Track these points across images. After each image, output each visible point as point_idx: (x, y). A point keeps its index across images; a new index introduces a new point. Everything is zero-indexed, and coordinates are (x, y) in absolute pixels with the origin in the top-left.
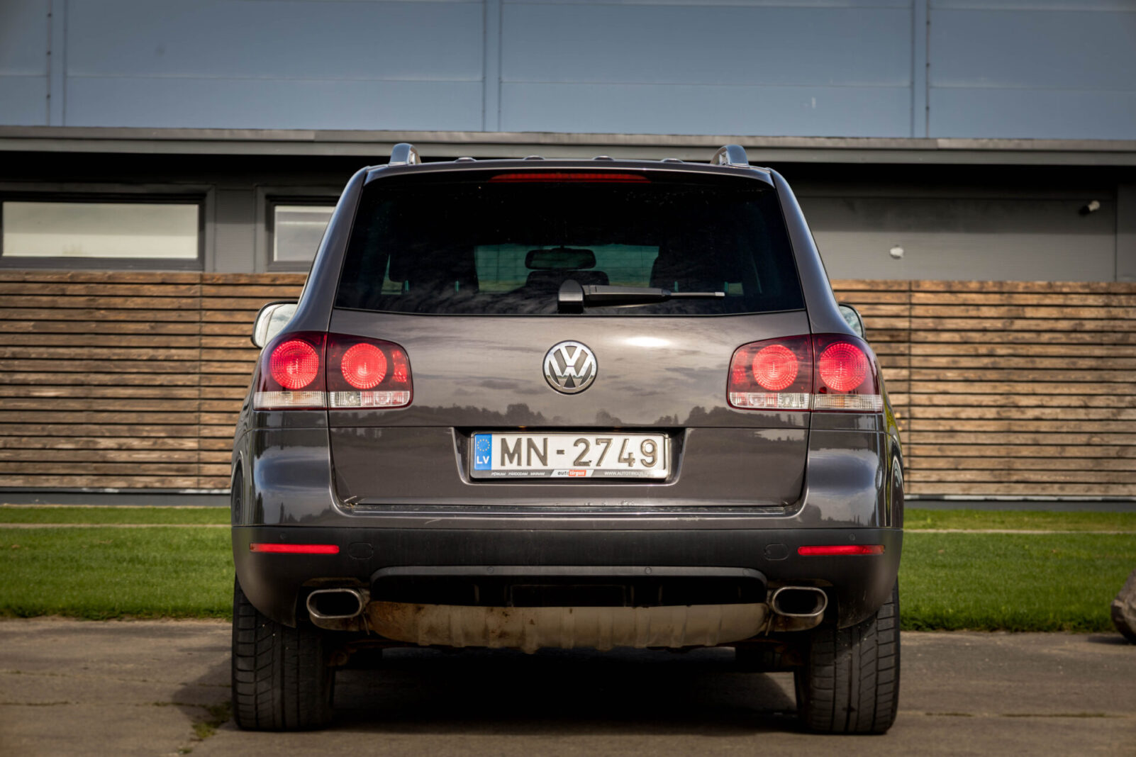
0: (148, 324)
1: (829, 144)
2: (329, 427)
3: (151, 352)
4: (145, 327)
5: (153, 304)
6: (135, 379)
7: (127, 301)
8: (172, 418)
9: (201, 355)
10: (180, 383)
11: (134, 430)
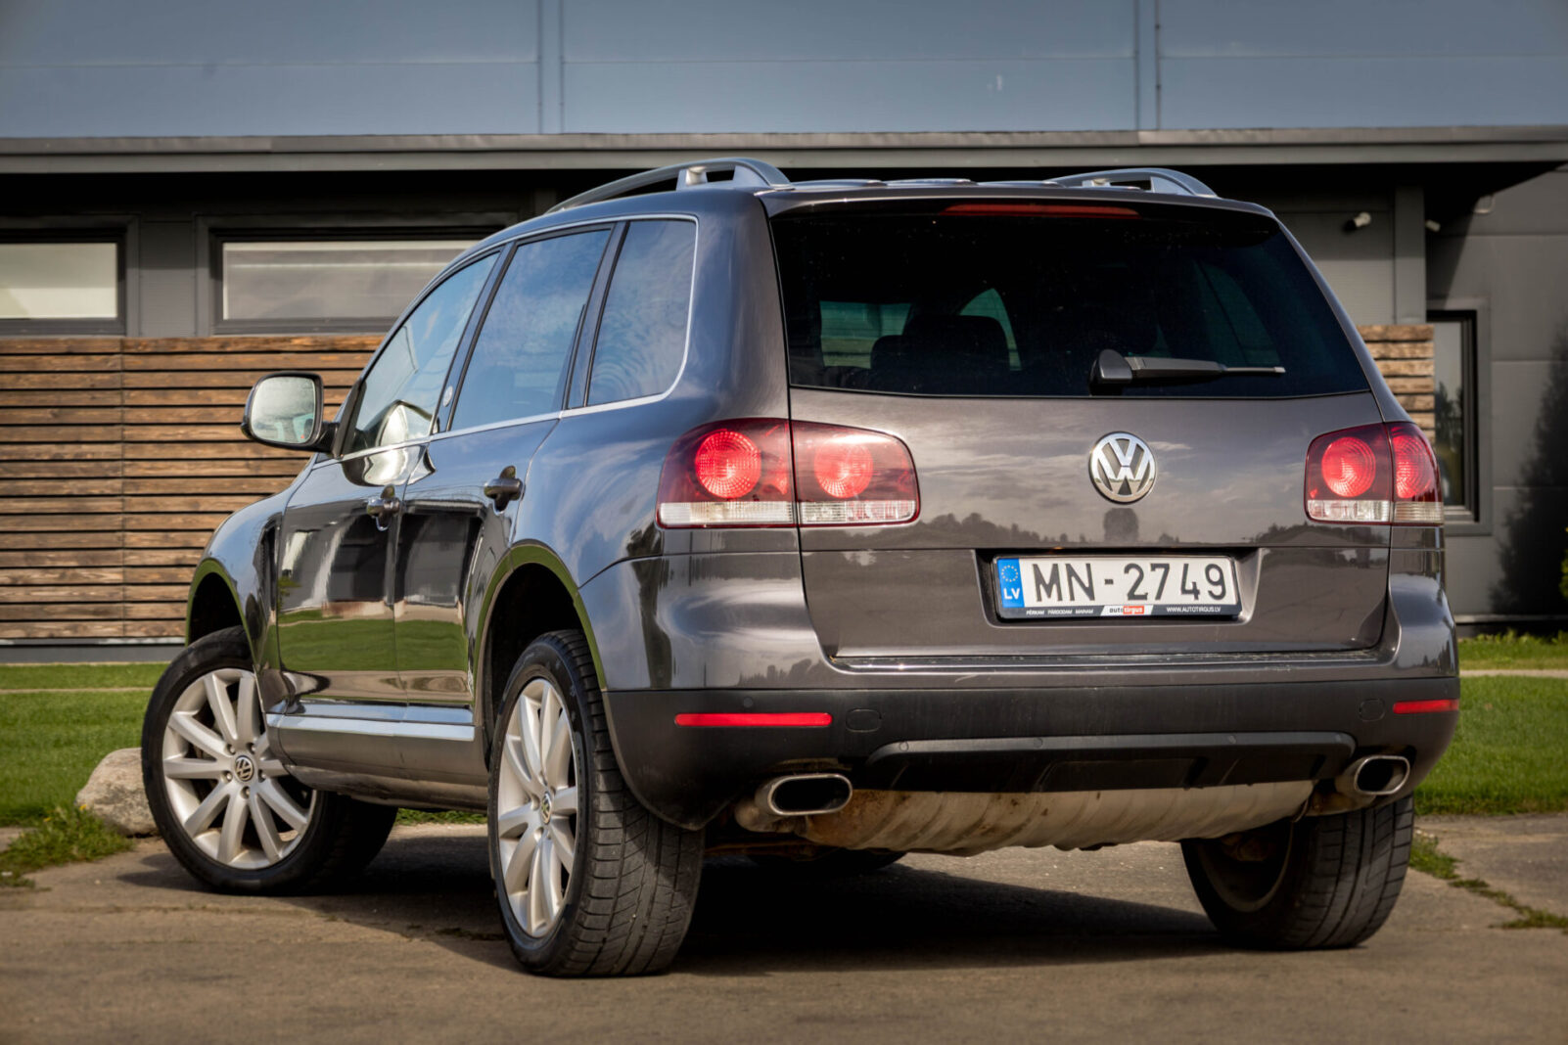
0: (49, 410)
1: (987, 141)
2: (801, 551)
3: (54, 449)
4: (45, 415)
5: (55, 383)
6: (33, 487)
7: (19, 378)
8: (86, 540)
9: (124, 452)
10: (96, 492)
11: (34, 558)
